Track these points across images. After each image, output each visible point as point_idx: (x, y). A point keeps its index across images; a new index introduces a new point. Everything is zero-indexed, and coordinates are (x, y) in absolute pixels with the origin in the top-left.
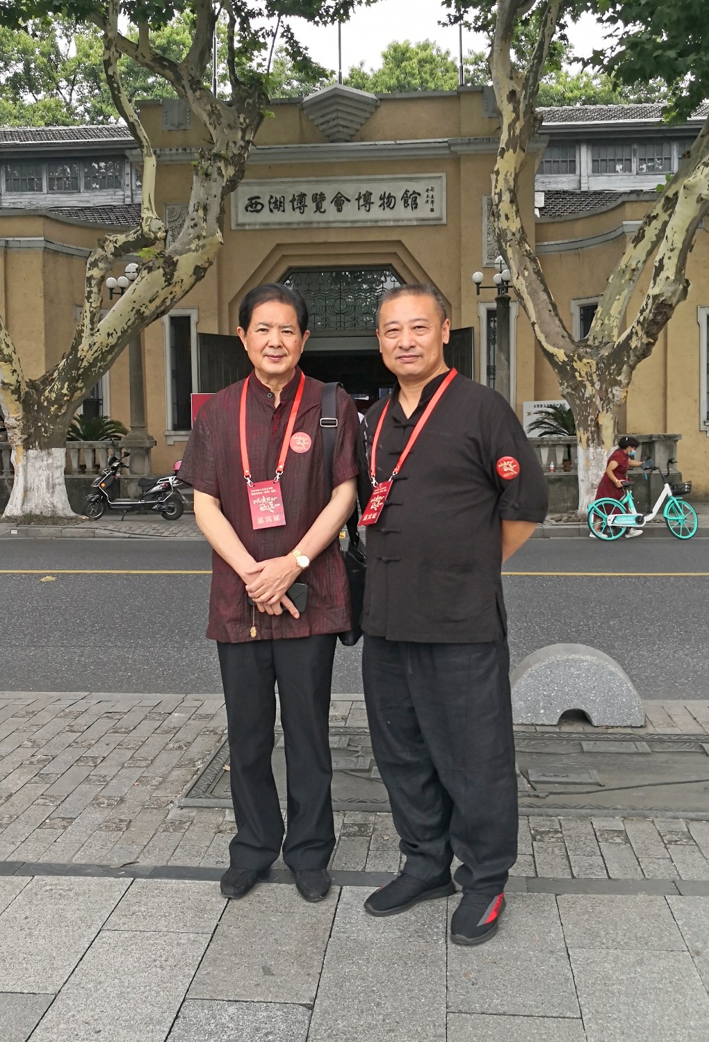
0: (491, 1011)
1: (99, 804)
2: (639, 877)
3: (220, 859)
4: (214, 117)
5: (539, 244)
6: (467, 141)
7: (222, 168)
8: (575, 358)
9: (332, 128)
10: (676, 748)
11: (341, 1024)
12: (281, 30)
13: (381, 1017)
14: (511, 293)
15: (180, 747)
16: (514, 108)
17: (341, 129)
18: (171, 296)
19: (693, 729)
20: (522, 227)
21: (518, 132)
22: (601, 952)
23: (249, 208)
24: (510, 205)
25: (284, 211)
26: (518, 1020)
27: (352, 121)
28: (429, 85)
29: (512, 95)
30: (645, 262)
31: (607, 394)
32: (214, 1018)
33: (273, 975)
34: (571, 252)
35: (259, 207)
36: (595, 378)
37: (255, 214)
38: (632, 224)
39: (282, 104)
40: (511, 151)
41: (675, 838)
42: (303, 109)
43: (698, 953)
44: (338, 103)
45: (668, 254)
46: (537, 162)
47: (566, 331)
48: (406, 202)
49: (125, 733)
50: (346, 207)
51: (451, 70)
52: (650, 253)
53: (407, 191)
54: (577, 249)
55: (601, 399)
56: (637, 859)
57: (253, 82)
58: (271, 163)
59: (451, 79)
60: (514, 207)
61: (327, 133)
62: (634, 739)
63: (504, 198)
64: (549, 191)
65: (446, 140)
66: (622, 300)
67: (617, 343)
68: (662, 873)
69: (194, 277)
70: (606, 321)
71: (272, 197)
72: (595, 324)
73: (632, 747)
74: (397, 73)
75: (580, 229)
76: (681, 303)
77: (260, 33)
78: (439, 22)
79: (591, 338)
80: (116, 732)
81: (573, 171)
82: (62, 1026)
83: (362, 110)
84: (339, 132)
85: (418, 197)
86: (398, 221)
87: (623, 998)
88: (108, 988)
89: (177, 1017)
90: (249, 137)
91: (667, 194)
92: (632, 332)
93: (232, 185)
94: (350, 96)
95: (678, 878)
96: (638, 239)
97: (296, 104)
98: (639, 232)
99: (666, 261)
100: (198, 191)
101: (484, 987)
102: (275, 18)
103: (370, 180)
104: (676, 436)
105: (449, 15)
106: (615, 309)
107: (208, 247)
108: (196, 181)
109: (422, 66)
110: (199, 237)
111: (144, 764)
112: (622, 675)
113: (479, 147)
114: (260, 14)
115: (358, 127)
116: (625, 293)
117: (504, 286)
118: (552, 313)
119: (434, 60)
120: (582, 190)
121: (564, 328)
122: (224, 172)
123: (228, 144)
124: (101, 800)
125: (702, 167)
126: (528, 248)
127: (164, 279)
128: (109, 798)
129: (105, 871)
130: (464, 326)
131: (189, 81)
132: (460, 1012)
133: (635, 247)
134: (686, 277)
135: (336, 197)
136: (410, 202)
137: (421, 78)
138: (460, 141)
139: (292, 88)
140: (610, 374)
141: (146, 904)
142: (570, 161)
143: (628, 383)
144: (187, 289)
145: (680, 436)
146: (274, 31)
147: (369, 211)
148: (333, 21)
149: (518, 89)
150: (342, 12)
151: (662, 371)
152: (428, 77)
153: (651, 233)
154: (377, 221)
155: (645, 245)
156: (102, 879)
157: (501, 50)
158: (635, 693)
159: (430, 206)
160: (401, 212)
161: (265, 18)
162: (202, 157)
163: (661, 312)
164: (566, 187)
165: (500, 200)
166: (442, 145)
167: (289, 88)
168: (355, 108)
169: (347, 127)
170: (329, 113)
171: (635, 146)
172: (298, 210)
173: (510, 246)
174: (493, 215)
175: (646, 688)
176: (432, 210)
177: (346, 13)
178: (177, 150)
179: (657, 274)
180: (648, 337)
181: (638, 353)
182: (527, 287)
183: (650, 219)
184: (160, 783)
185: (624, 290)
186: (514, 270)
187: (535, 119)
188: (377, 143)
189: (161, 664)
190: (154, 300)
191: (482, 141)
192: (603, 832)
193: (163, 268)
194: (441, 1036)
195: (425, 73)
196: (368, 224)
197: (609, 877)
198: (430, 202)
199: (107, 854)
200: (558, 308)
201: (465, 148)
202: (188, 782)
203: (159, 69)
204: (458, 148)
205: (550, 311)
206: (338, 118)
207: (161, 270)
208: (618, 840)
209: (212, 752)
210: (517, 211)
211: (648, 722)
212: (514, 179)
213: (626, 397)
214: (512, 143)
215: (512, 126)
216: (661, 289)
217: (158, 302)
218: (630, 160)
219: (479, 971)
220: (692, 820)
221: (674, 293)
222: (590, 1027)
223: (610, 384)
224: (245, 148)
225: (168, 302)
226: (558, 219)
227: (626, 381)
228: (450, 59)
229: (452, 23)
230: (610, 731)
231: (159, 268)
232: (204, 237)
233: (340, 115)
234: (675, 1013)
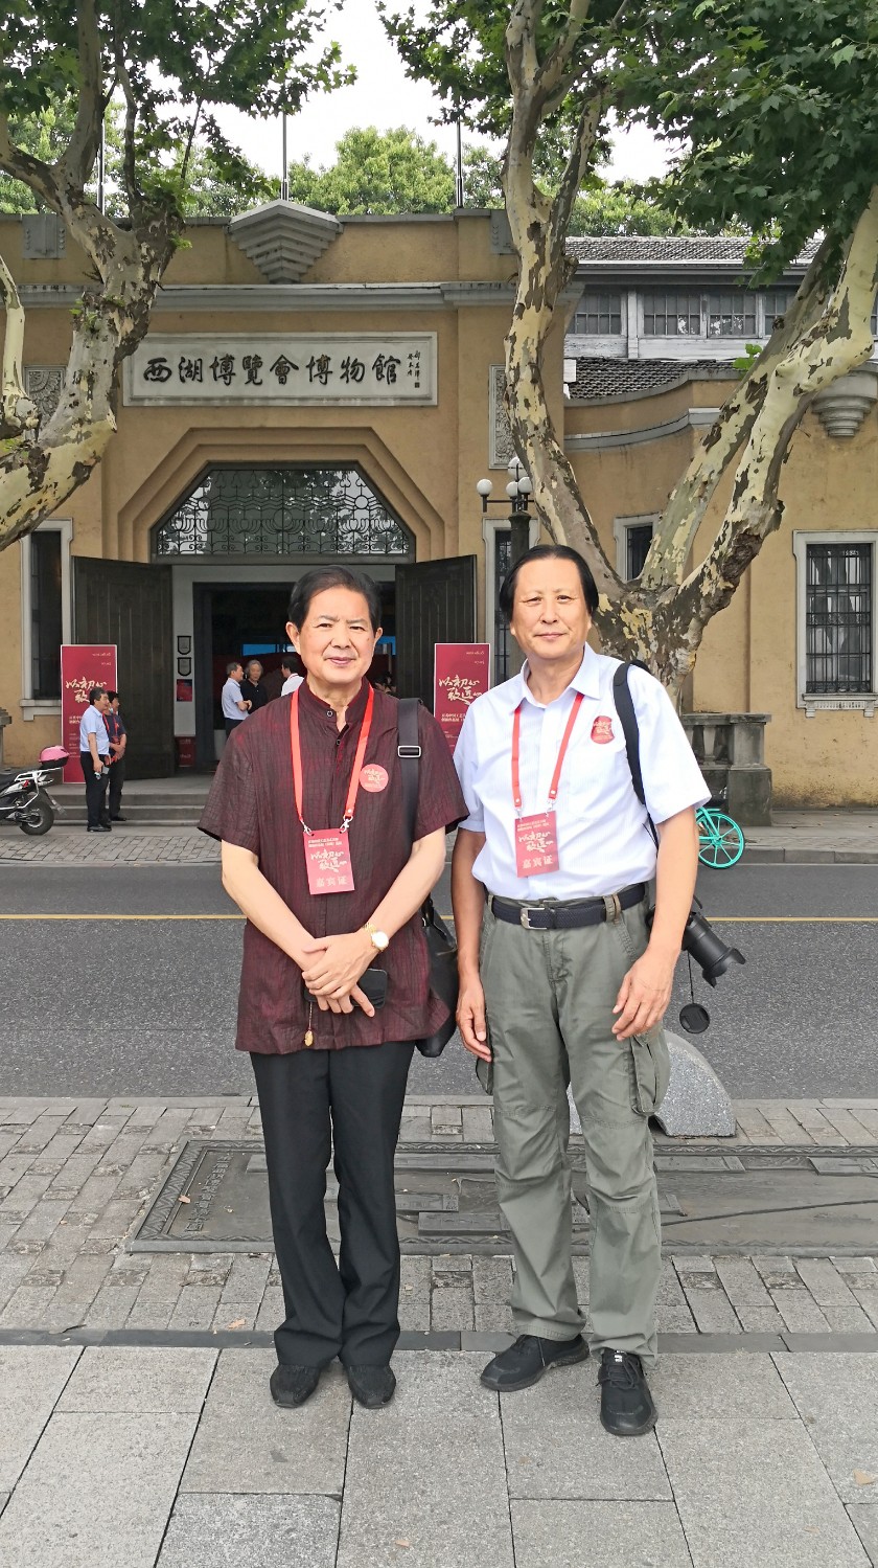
0: (563, 1496)
1: (17, 1251)
2: (736, 1330)
3: (193, 1319)
4: (104, 246)
5: (569, 437)
6: (467, 287)
7: (116, 321)
8: (624, 607)
9: (272, 262)
10: (776, 1164)
11: (379, 1517)
12: (201, 122)
13: (428, 1507)
14: (531, 510)
15: (114, 1172)
16: (537, 246)
17: (285, 264)
18: (39, 507)
19: (797, 1138)
20: (548, 418)
21: (542, 281)
22: (693, 1423)
23: (150, 376)
24: (531, 386)
25: (201, 381)
26: (597, 1506)
27: (301, 254)
28: (406, 191)
29: (535, 229)
30: (721, 472)
31: (668, 658)
32: (219, 1514)
33: (286, 1461)
34: (614, 449)
35: (165, 374)
36: (651, 636)
37: (158, 383)
38: (703, 413)
39: (199, 226)
40: (533, 308)
41: (780, 1281)
42: (231, 234)
43: (812, 1421)
44: (281, 228)
45: (755, 465)
46: (568, 319)
47: (610, 568)
48: (379, 372)
49: (35, 1153)
50: (292, 376)
51: (437, 172)
52: (727, 460)
53: (381, 357)
54: (623, 445)
55: (660, 666)
56: (733, 1308)
57: (161, 197)
58: (182, 310)
59: (439, 184)
60: (537, 388)
61: (264, 269)
62: (722, 1153)
63: (522, 376)
64: (583, 358)
65: (437, 284)
66: (688, 526)
67: (682, 587)
68: (765, 1325)
69: (73, 479)
70: (667, 555)
71: (183, 360)
72: (652, 560)
73: (719, 1164)
74: (360, 172)
75: (628, 417)
76: (773, 534)
77: (171, 126)
78: (430, 119)
79: (646, 579)
80: (20, 1152)
81: (617, 330)
82: (25, 1530)
83: (317, 238)
84: (282, 268)
85: (397, 366)
86: (368, 399)
87: (723, 1476)
88: (77, 1483)
89: (171, 1515)
90: (154, 276)
91: (751, 377)
92: (703, 573)
93: (129, 346)
94: (299, 217)
95: (785, 1330)
96: (713, 439)
97: (221, 226)
98: (713, 431)
99: (751, 475)
100: (80, 354)
101: (553, 1468)
102: (194, 104)
103: (327, 339)
104: (764, 717)
105: (444, 110)
106: (680, 537)
107: (94, 436)
108: (77, 339)
109: (396, 164)
110: (81, 421)
111: (68, 1195)
112: (705, 1067)
113: (485, 296)
114: (171, 98)
115: (311, 262)
116: (692, 516)
117: (522, 499)
118: (591, 542)
119: (413, 157)
120: (630, 357)
121: (607, 563)
122: (118, 327)
123: (124, 284)
124: (19, 1245)
125: (800, 347)
126: (557, 448)
127: (30, 481)
128: (30, 1242)
129: (44, 1338)
130: (463, 553)
131: (66, 192)
132: (525, 1498)
133: (707, 450)
134: (779, 497)
135: (277, 362)
136: (385, 372)
137: (393, 181)
138: (458, 288)
139: (204, 190)
140: (672, 631)
141: (106, 1379)
142: (613, 316)
143: (698, 644)
144: (63, 496)
145: (769, 717)
146: (192, 123)
147: (326, 383)
148: (276, 112)
149: (543, 221)
150: (290, 99)
151: (743, 623)
152: (405, 181)
153: (730, 431)
154: (337, 399)
155: (721, 448)
156: (43, 1348)
157: (520, 165)
158: (723, 1091)
159: (414, 379)
160: (373, 388)
161: (178, 105)
162: (87, 304)
163: (744, 547)
164: (607, 353)
165: (517, 379)
166: (432, 291)
167: (199, 189)
168: (306, 234)
169: (294, 262)
170: (270, 241)
171: (705, 298)
172: (221, 380)
173: (531, 445)
174: (507, 399)
175: (734, 1081)
176: (417, 385)
177: (296, 101)
178: (44, 288)
179: (739, 493)
180: (725, 580)
181: (712, 603)
182: (555, 504)
183: (729, 412)
184: (96, 1221)
185: (691, 511)
186: (537, 479)
187: (567, 264)
188: (338, 286)
189: (60, 1055)
190: (14, 511)
191: (490, 288)
192: (688, 1275)
193: (28, 464)
194: (505, 1527)
195: (400, 174)
196: (325, 403)
197: (699, 1331)
198: (413, 373)
199: (41, 1316)
200: (599, 535)
201: (465, 297)
202: (133, 1219)
203: (23, 174)
204: (455, 297)
205: (588, 539)
206: (281, 248)
207: (25, 468)
208: (709, 1285)
209: (159, 1178)
210: (541, 395)
211: (739, 1130)
212: (537, 349)
213: (694, 663)
214: (534, 297)
215: (533, 273)
216: (745, 514)
217: (19, 515)
218: (698, 317)
219: (544, 1450)
220: (800, 1257)
221: (762, 520)
222: (685, 1511)
223: (672, 644)
224: (149, 292)
225: (35, 515)
226: (596, 402)
227: (695, 641)
228: (436, 155)
229: (448, 122)
230: (690, 1142)
231: (22, 465)
232: (89, 421)
233: (285, 244)
234: (787, 1492)
